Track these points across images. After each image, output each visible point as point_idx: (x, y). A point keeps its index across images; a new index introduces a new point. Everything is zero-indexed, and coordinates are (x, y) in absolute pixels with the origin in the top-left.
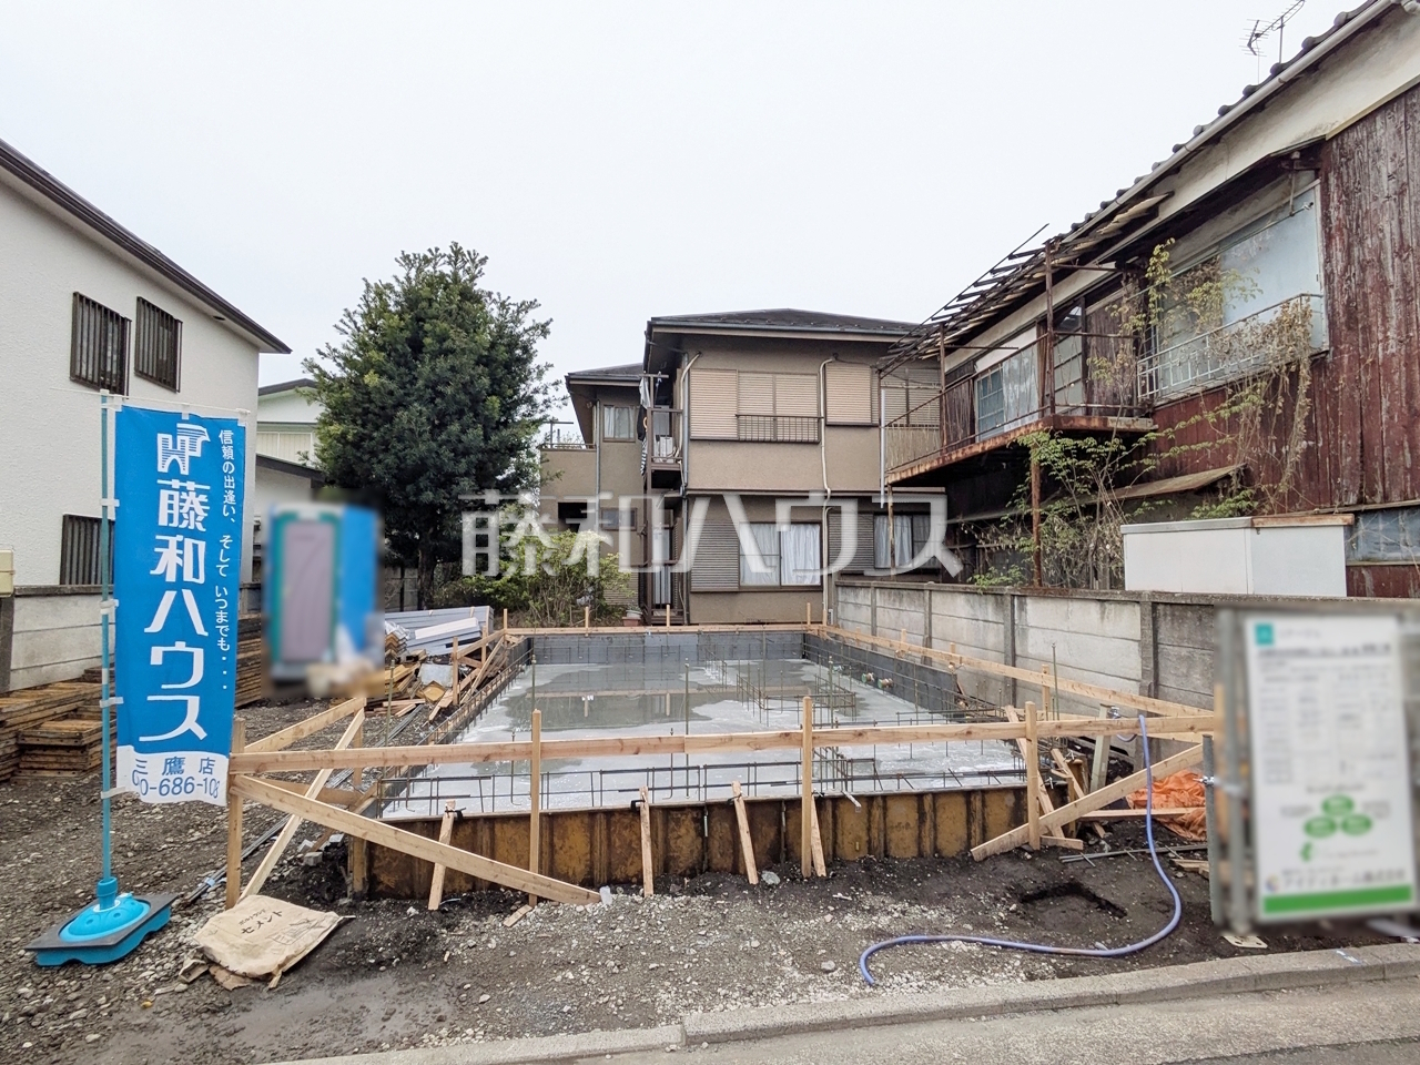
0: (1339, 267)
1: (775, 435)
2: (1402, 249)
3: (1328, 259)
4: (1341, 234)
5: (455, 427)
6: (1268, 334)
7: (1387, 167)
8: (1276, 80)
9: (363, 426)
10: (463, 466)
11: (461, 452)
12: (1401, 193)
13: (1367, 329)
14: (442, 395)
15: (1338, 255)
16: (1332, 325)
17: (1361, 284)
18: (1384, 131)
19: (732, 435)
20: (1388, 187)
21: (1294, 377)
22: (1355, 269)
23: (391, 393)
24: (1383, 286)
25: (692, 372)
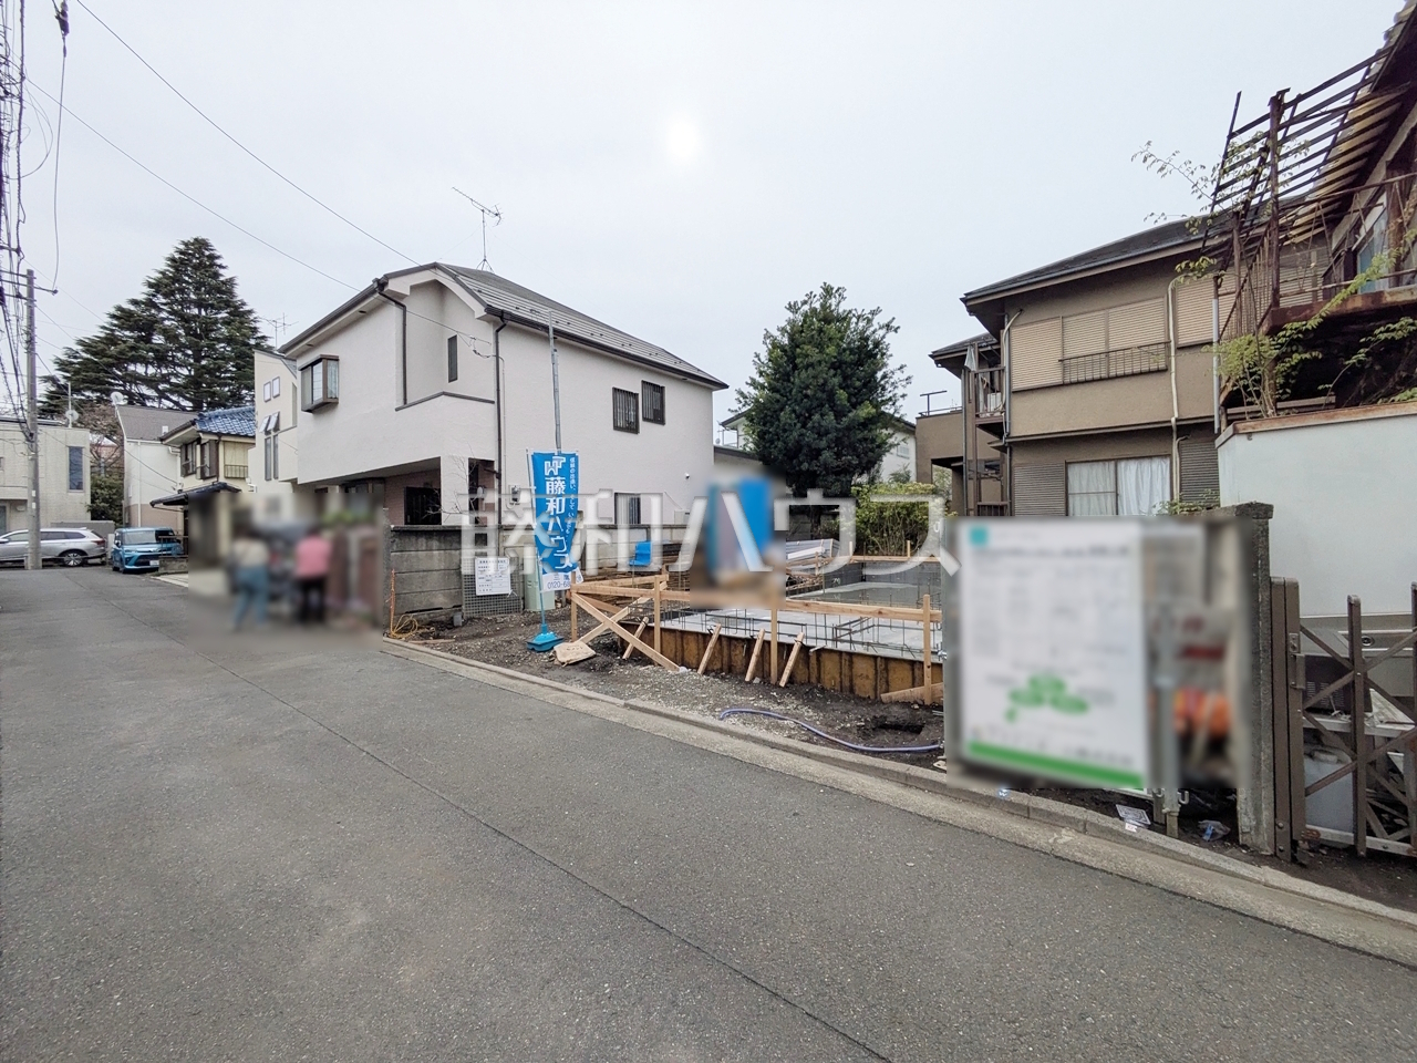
1: (1109, 373)
5: (816, 417)
9: (764, 425)
10: (823, 443)
11: (821, 433)
14: (806, 396)
19: (1057, 379)
23: (778, 401)
25: (1013, 331)
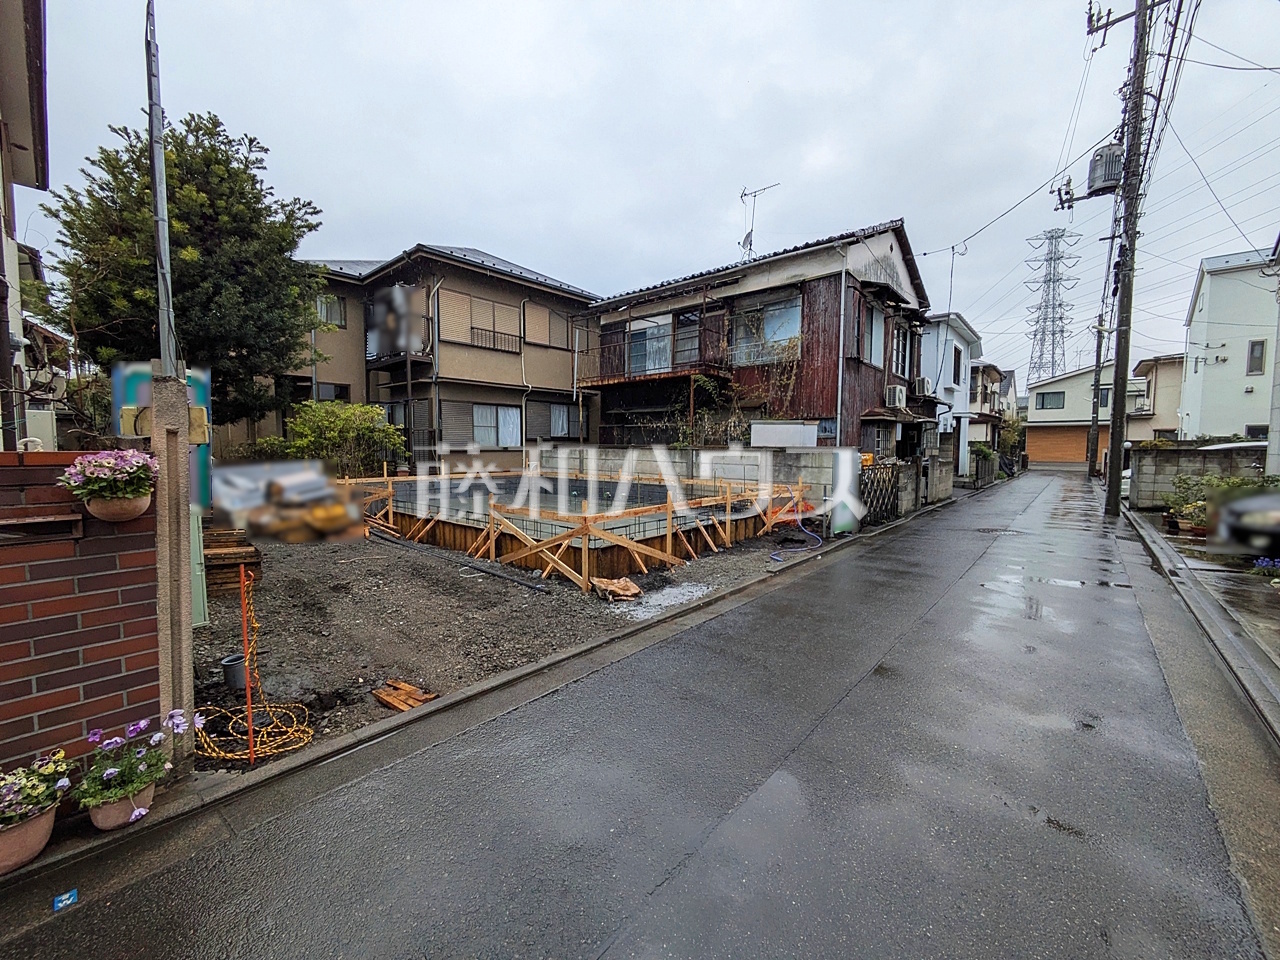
0: (806, 331)
2: (824, 330)
3: (802, 326)
4: (808, 318)
6: (783, 350)
7: (822, 300)
8: (794, 253)
12: (826, 310)
13: (812, 355)
15: (806, 326)
16: (802, 351)
17: (812, 339)
18: (822, 286)
19: (468, 341)
20: (822, 307)
21: (792, 367)
22: (810, 332)
24: (818, 341)
25: (440, 291)
